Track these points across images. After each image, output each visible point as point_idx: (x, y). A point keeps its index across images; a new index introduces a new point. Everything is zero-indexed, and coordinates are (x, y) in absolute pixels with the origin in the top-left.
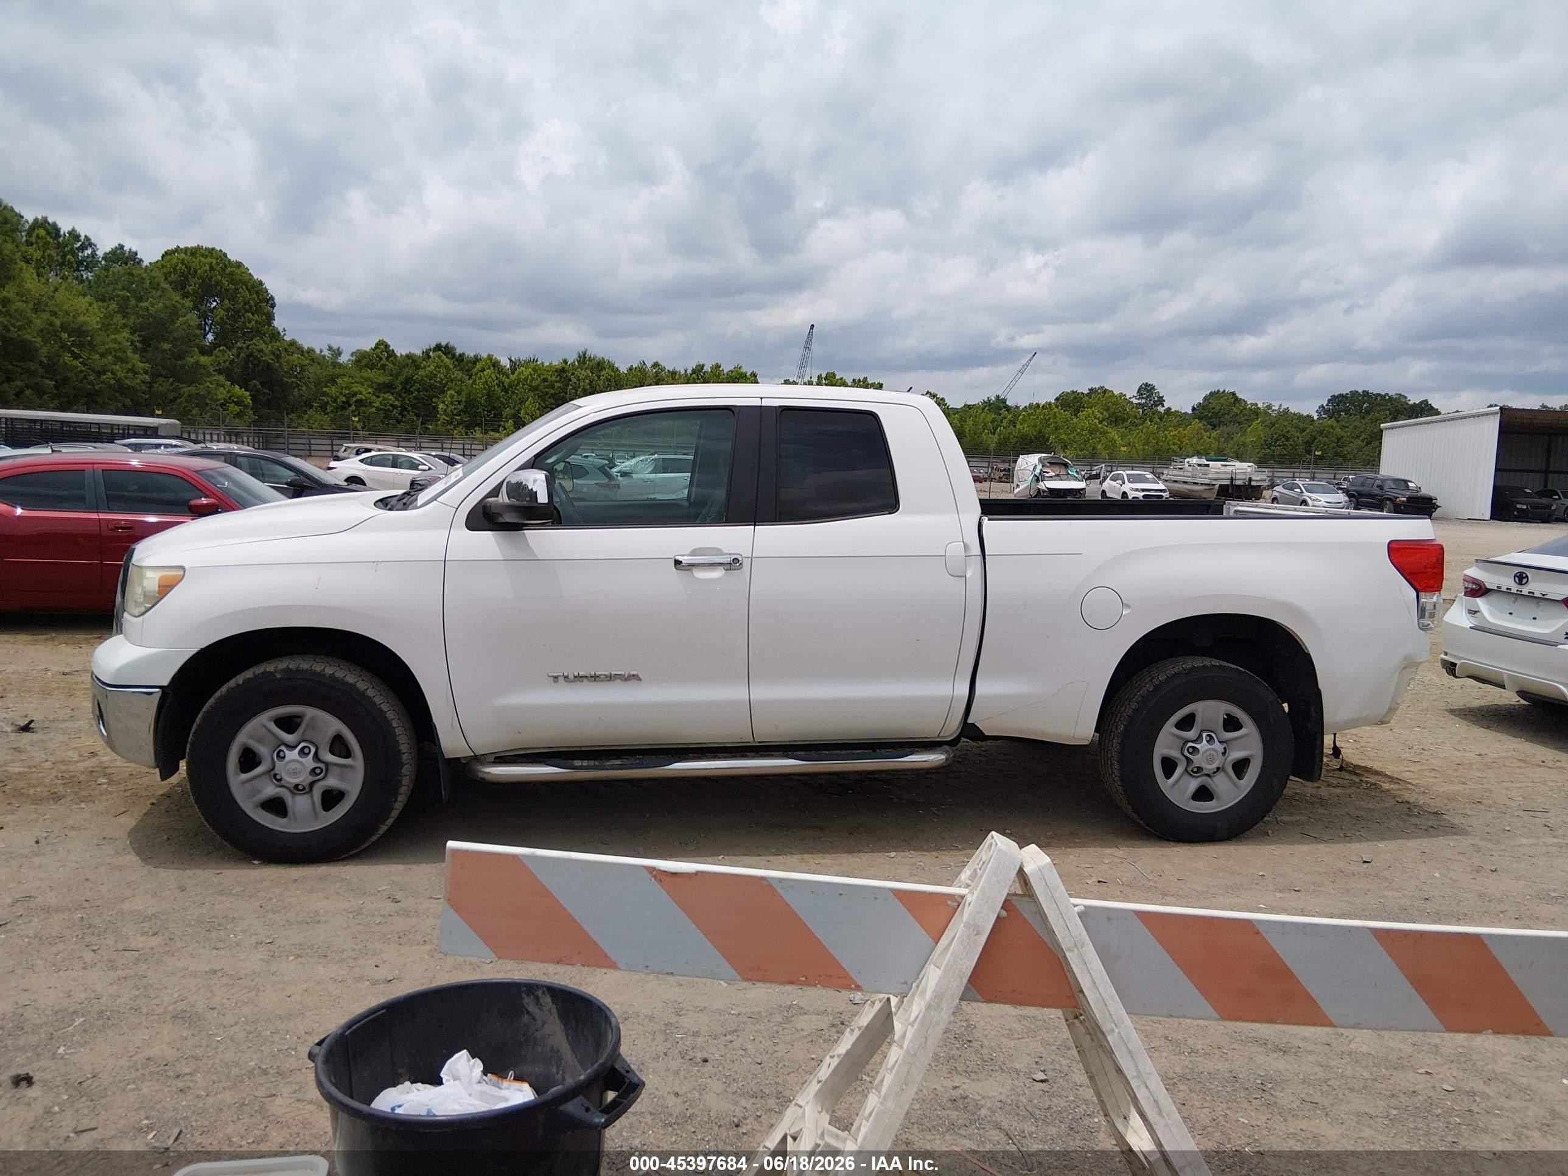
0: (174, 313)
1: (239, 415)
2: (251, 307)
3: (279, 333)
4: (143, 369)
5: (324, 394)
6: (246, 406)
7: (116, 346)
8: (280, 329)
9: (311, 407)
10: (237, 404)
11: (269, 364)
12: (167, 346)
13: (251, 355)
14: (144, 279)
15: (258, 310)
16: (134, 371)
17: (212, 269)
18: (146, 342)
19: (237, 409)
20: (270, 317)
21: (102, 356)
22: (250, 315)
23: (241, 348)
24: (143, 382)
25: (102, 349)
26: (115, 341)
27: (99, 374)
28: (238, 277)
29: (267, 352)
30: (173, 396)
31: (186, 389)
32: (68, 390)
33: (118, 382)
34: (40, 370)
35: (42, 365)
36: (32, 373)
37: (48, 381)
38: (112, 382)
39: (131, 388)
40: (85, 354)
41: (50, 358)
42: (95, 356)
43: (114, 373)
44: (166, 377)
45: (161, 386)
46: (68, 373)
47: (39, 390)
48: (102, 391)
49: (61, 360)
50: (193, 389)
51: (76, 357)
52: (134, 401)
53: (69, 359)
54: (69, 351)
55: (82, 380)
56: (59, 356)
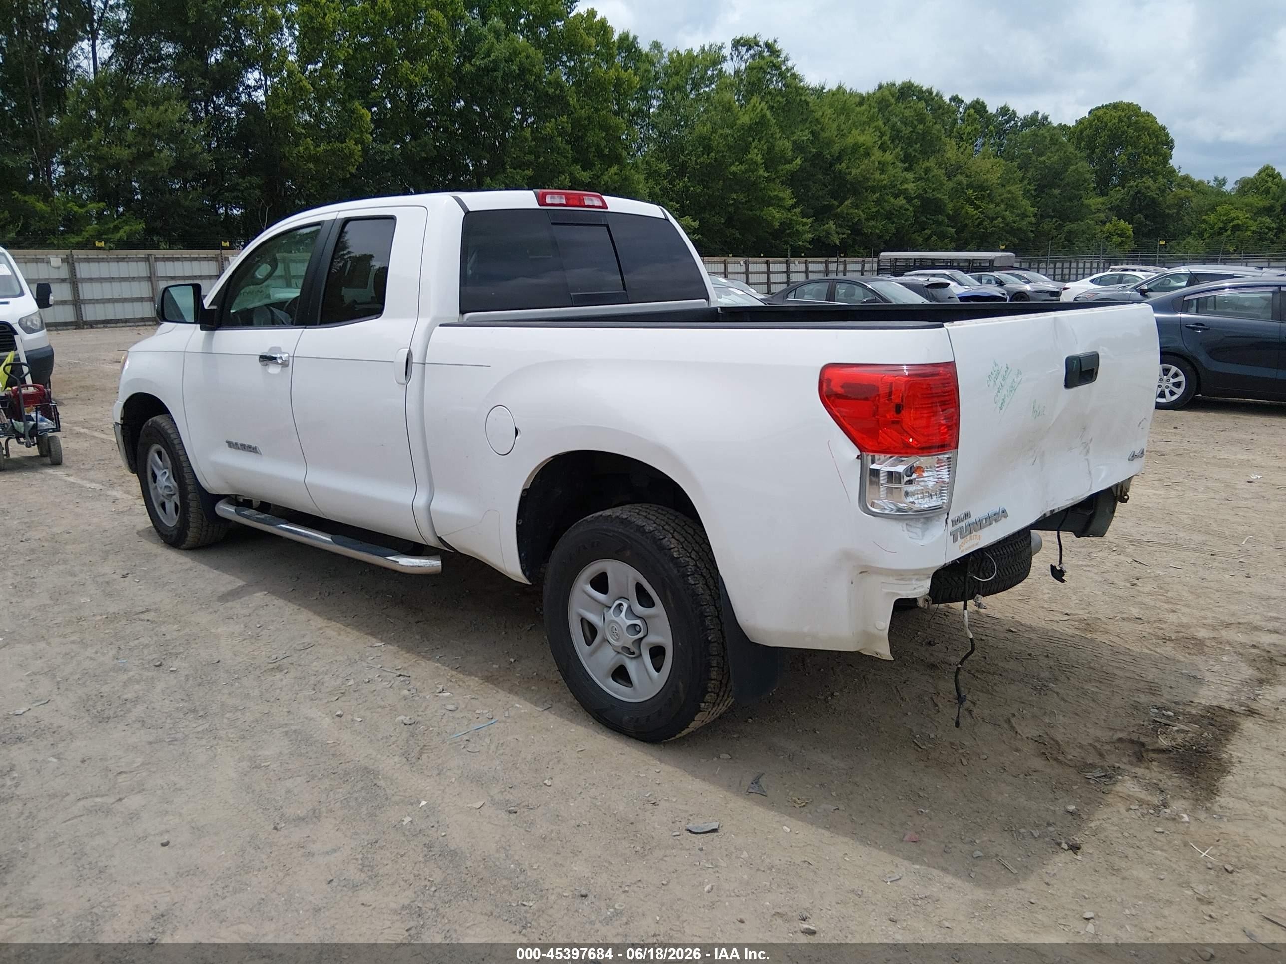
0: (1067, 162)
1: (1121, 244)
2: (1149, 150)
3: (1174, 171)
4: (1032, 212)
5: (1204, 221)
6: (1128, 237)
7: (1010, 195)
8: (1176, 167)
9: (1190, 233)
10: (1120, 235)
11: (1154, 198)
12: (1057, 191)
13: (1139, 192)
14: (1046, 137)
15: (1156, 152)
16: (1024, 215)
17: (1120, 121)
18: (1041, 189)
19: (1120, 239)
20: (1167, 157)
21: (997, 205)
22: (1148, 157)
23: (1132, 186)
24: (1030, 223)
25: (998, 199)
26: (1009, 192)
27: (993, 219)
28: (1142, 124)
29: (1153, 187)
30: (1055, 232)
31: (1069, 226)
32: (966, 234)
33: (1007, 225)
34: (946, 220)
35: (948, 216)
36: (939, 223)
37: (950, 229)
38: (1001, 225)
39: (1020, 229)
40: (984, 205)
41: (955, 210)
42: (992, 206)
43: (1004, 218)
44: (1052, 217)
45: (1047, 225)
46: (967, 221)
47: (942, 236)
48: (993, 233)
49: (963, 211)
50: (1074, 226)
51: (977, 207)
52: (1021, 240)
53: (971, 210)
54: (972, 203)
55: (978, 226)
56: (962, 208)
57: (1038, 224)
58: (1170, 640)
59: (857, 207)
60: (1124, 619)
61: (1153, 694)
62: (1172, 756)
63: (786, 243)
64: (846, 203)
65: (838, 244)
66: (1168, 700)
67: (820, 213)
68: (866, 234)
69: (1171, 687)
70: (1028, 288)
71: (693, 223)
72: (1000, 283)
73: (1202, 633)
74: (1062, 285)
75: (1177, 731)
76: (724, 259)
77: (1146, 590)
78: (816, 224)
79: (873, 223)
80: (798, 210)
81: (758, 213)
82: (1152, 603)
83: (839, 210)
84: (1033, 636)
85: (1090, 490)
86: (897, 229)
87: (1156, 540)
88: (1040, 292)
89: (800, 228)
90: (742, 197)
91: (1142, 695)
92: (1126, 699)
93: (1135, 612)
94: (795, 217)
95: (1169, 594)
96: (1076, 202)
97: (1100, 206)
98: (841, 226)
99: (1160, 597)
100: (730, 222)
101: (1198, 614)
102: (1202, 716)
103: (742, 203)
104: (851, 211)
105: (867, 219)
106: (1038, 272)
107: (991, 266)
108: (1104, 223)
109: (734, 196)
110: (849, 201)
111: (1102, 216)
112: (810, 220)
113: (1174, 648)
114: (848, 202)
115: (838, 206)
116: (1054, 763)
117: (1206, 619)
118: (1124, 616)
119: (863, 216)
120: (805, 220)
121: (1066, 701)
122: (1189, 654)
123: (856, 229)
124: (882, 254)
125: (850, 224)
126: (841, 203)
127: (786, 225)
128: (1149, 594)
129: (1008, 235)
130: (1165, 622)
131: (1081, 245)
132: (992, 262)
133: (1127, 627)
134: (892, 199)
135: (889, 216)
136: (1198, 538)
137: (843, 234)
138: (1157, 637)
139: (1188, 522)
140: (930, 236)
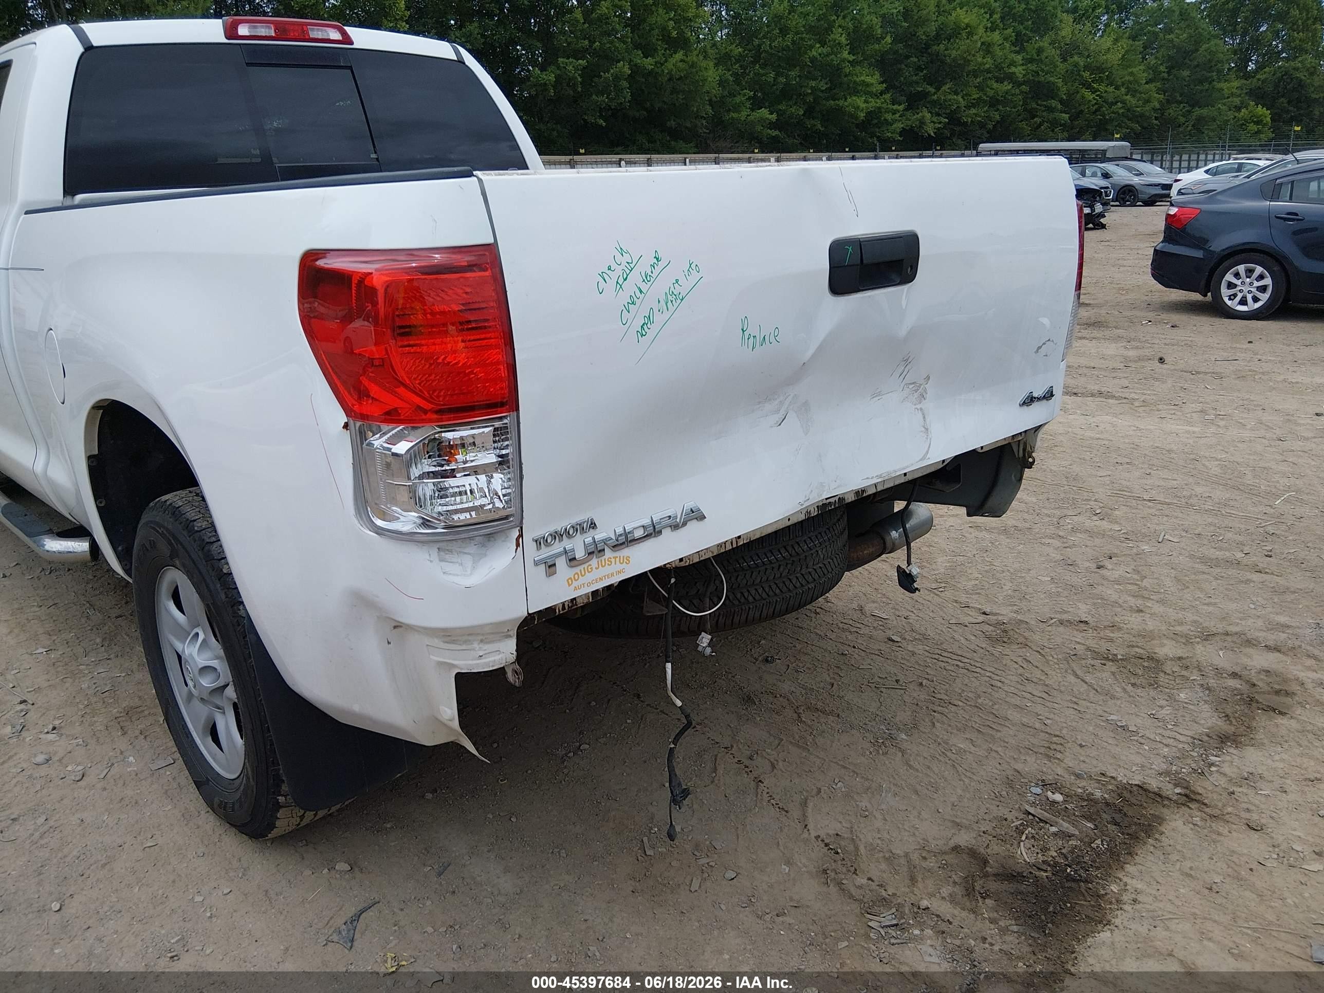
0: (1198, 40)
1: (1256, 134)
6: (1264, 125)
7: (1131, 78)
10: (1256, 123)
11: (1301, 80)
12: (1185, 73)
13: (1286, 74)
16: (1147, 101)
19: (1256, 128)
21: (1117, 88)
24: (1154, 109)
25: (1118, 82)
26: (1131, 74)
27: (1112, 104)
30: (1182, 120)
31: (1198, 112)
32: (1079, 122)
33: (1128, 110)
34: (1059, 106)
35: (1061, 101)
36: (1050, 109)
37: (1064, 115)
38: (1121, 111)
39: (1142, 115)
40: (1102, 88)
41: (1069, 94)
42: (1111, 89)
43: (1123, 102)
44: (1181, 102)
45: (1172, 111)
46: (1082, 108)
47: (1054, 124)
48: (1112, 120)
49: (1079, 96)
50: (1204, 112)
51: (1094, 91)
52: (1143, 128)
53: (1089, 95)
54: (1088, 86)
55: (1095, 112)
56: (1078, 92)
57: (1162, 110)
58: (1114, 660)
59: (956, 93)
60: (1061, 622)
61: (1049, 757)
62: (1023, 888)
63: (872, 135)
64: (943, 88)
65: (932, 134)
66: (1068, 769)
67: (915, 101)
68: (965, 124)
69: (1081, 746)
70: (1136, 180)
71: (770, 117)
72: (1106, 176)
73: (1167, 649)
74: (1174, 176)
75: (1055, 834)
76: (804, 154)
77: (1116, 574)
78: (909, 113)
79: (973, 111)
80: (887, 96)
81: (841, 103)
82: (1115, 597)
83: (935, 97)
84: (919, 649)
85: (922, 459)
86: (1003, 117)
87: (1161, 498)
88: (1151, 185)
89: (889, 117)
90: (823, 85)
91: (1031, 759)
92: (1005, 766)
93: (1083, 610)
94: (884, 105)
95: (1145, 583)
96: (1206, 86)
97: (1234, 90)
98: (938, 115)
99: (1130, 587)
100: (810, 112)
101: (1172, 614)
102: (1107, 804)
103: (822, 91)
104: (950, 97)
105: (968, 107)
106: (1152, 163)
107: (1101, 157)
108: (1238, 109)
109: (813, 83)
110: (948, 86)
111: (1237, 101)
112: (901, 108)
113: (1113, 673)
114: (945, 88)
115: (935, 93)
116: (833, 889)
117: (1181, 624)
118: (1065, 617)
119: (963, 103)
120: (895, 107)
121: (911, 767)
122: (1133, 685)
123: (954, 119)
124: (981, 145)
125: (948, 111)
126: (938, 89)
127: (873, 115)
128: (1117, 582)
129: (1128, 122)
130: (1120, 629)
131: (1211, 134)
132: (1104, 152)
133: (1062, 635)
134: (995, 85)
135: (994, 103)
136: (1220, 494)
137: (940, 123)
138: (1096, 654)
139: (1215, 470)
140: (1040, 125)
